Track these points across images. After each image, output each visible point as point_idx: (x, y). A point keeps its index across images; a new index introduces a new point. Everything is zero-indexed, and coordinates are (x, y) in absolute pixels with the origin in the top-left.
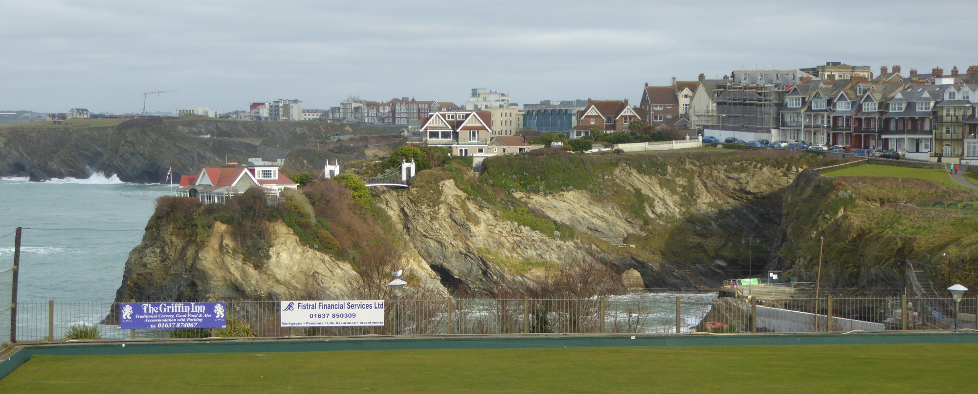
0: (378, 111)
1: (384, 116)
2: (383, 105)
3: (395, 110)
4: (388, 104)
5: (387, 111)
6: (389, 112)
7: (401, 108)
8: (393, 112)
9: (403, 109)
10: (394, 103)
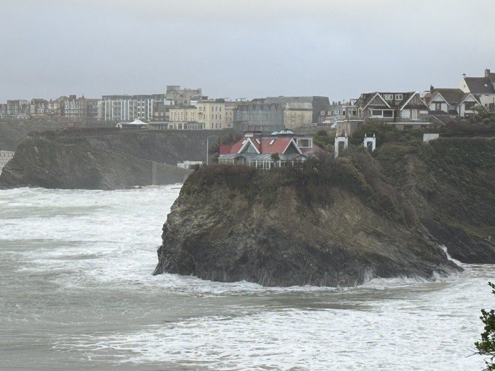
0: (46, 108)
1: (52, 113)
2: (52, 103)
3: (64, 107)
4: (57, 101)
5: (55, 107)
6: (58, 109)
7: (70, 105)
8: (62, 108)
9: (72, 105)
10: (62, 101)
